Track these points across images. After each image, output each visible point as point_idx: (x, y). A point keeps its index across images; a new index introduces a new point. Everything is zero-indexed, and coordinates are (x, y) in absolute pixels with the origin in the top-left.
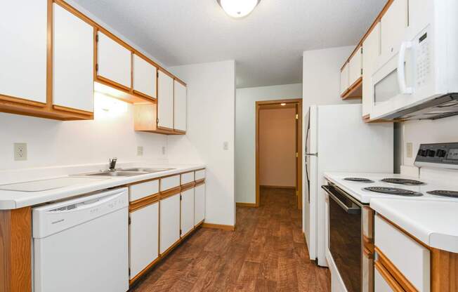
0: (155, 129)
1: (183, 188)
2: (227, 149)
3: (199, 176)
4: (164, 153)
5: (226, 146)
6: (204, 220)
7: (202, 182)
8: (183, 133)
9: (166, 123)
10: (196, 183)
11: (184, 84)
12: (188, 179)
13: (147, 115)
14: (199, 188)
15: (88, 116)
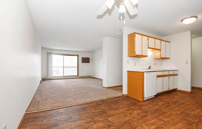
0: (160, 58)
1: (169, 75)
2: (187, 63)
3: (175, 73)
4: (161, 65)
5: (187, 62)
6: (177, 88)
7: (176, 75)
8: (169, 58)
9: (163, 56)
10: (174, 75)
11: (169, 42)
12: (171, 73)
13: (158, 54)
14: (175, 77)
15: (147, 56)
